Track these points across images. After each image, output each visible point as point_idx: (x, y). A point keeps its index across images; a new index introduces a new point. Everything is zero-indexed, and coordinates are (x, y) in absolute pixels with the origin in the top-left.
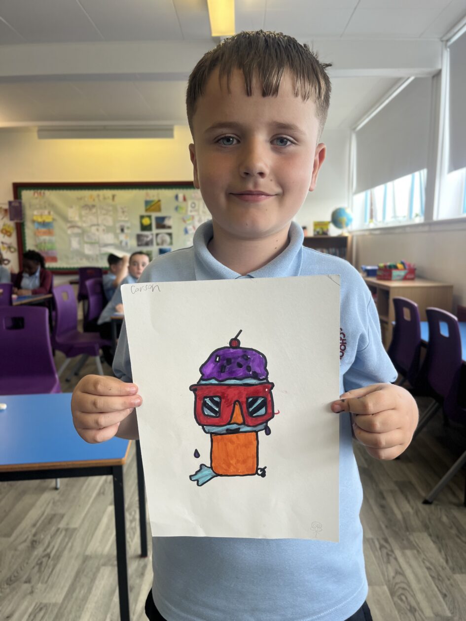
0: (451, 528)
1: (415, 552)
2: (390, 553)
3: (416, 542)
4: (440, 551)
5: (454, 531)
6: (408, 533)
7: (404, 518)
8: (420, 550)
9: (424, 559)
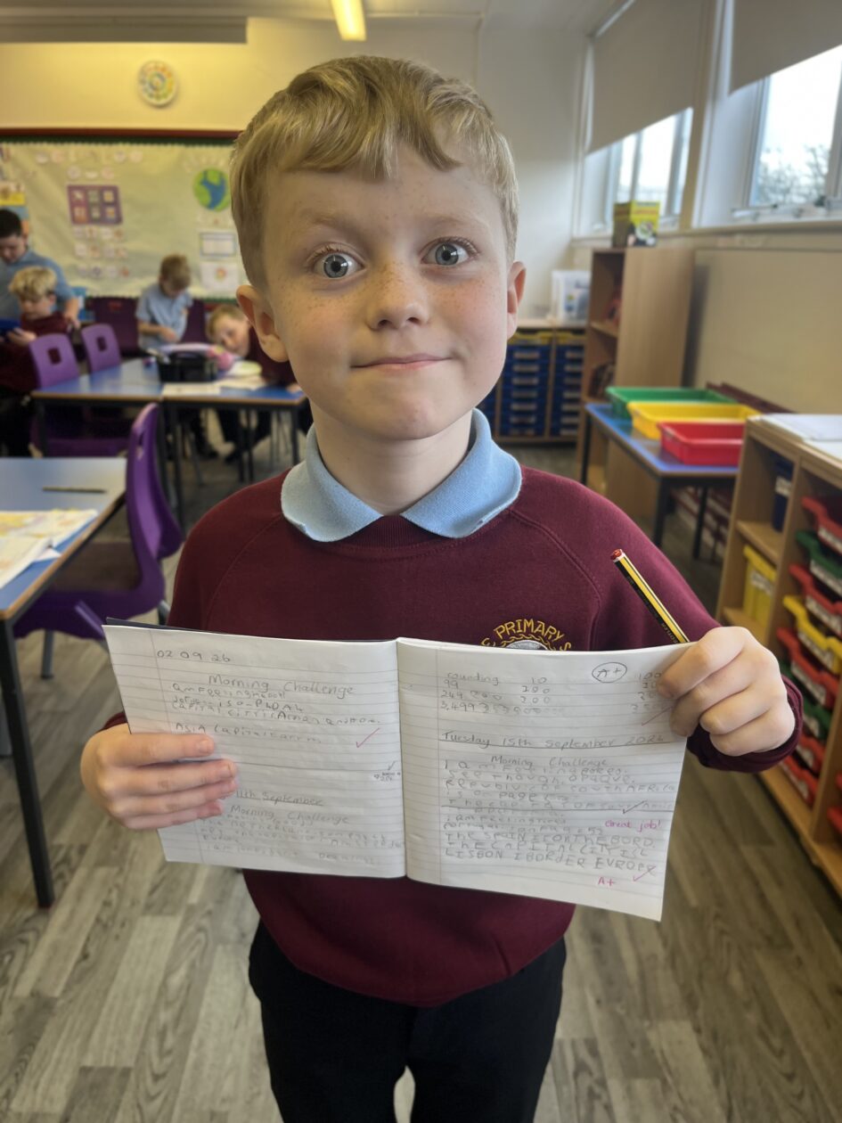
0: (747, 1006)
1: (658, 1083)
2: (597, 1090)
3: (662, 1052)
4: (716, 1082)
5: (752, 1018)
6: (647, 1024)
7: (642, 975)
8: (669, 1079)
9: (675, 1108)
